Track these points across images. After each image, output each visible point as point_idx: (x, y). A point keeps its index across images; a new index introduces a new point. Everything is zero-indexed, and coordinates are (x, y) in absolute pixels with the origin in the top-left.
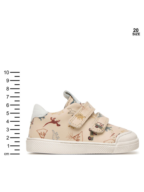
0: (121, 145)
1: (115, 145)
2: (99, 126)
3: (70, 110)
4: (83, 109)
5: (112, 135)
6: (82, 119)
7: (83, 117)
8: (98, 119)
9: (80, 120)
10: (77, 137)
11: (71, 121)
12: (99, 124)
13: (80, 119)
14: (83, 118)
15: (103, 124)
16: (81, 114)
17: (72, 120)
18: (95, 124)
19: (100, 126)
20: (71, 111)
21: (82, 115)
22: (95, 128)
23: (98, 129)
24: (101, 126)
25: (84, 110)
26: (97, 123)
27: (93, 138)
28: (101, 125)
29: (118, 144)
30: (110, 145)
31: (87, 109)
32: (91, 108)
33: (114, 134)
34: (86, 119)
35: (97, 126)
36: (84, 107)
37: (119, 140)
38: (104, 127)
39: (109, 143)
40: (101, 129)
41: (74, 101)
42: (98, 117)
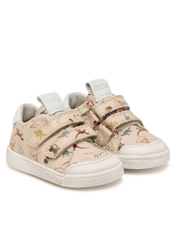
0: (69, 179)
1: (62, 177)
2: (54, 149)
3: (34, 123)
4: (46, 124)
5: (65, 163)
6: (41, 137)
8: (57, 140)
10: (36, 156)
11: (28, 138)
12: (55, 147)
13: (38, 136)
14: (42, 136)
16: (41, 130)
17: (30, 137)
20: (35, 125)
21: (43, 132)
22: (49, 151)
23: (52, 153)
25: (46, 126)
27: (48, 161)
28: (57, 148)
29: (67, 175)
30: (58, 176)
31: (50, 124)
32: (59, 122)
33: (68, 162)
34: (45, 138)
35: (51, 150)
36: (48, 122)
37: (69, 171)
38: (59, 151)
39: (59, 172)
40: (55, 154)
41: (44, 111)
42: (59, 137)
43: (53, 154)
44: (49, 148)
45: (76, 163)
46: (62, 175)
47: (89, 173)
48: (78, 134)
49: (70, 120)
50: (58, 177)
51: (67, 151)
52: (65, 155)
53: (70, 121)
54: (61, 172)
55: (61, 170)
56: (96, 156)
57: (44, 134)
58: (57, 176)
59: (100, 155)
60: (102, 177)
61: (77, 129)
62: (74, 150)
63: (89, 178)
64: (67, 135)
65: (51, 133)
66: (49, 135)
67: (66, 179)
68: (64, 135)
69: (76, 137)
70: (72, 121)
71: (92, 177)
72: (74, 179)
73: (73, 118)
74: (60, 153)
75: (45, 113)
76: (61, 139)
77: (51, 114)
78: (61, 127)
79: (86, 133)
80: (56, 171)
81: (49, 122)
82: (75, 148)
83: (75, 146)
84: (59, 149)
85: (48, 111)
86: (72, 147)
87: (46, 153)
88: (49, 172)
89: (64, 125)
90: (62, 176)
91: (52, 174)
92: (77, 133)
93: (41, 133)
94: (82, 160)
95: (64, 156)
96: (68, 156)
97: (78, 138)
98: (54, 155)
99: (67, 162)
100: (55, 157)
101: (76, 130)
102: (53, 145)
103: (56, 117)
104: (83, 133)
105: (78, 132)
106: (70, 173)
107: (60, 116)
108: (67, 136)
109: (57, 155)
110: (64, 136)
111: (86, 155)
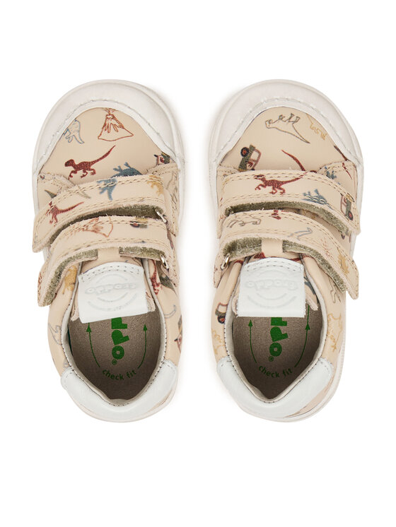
56: (293, 119)
79: (263, 180)
104: (273, 181)
111: (308, 141)
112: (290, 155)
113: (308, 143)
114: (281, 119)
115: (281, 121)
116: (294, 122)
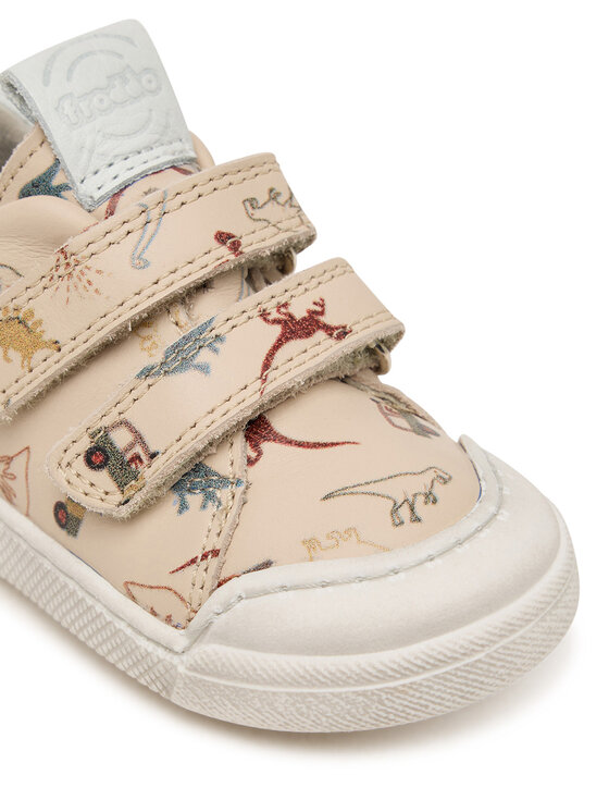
0: (219, 675)
1: (173, 652)
2: (119, 455)
4: (62, 271)
5: (193, 561)
6: (27, 356)
7: (37, 344)
8: (134, 394)
9: (8, 360)
12: (121, 439)
13: (12, 353)
14: (39, 354)
15: (153, 449)
16: (31, 313)
18: (93, 436)
19: (128, 456)
21: (40, 322)
22: (80, 464)
23: (103, 478)
24: (137, 458)
25: (64, 284)
26: (115, 426)
27: (79, 522)
28: (138, 449)
29: (209, 650)
30: (149, 639)
31: (91, 275)
32: (147, 264)
33: (215, 553)
34: (55, 365)
35: (99, 455)
36: (71, 260)
37: (219, 621)
38: (152, 474)
39: (154, 613)
40: (121, 486)
41: (50, 173)
42: (147, 373)
43: (111, 486)
44: (85, 444)
45: (267, 565)
46: (178, 639)
47: (362, 647)
48: (276, 348)
49: (222, 238)
50: (150, 647)
51: (208, 472)
52: (195, 499)
53: (224, 252)
54: (168, 619)
55: (167, 603)
56: (405, 512)
57: (46, 337)
58: (143, 643)
59: (430, 498)
60: (448, 668)
61: (271, 307)
62: (251, 462)
63: (362, 679)
64: (204, 356)
65: (97, 338)
66: (82, 349)
67: (203, 671)
68: (180, 357)
69: (266, 366)
70: (235, 247)
71: (383, 676)
72: (257, 682)
73: (237, 226)
74: (159, 488)
75: (57, 192)
76: (164, 382)
77: (97, 195)
78: (162, 294)
79: (329, 329)
80: (133, 598)
81: (78, 263)
82: (255, 446)
83: (256, 428)
84: (153, 456)
85: (76, 175)
86: (240, 441)
87: (62, 475)
88: (90, 601)
89: (179, 285)
90: (178, 648)
91: (109, 618)
92: (272, 341)
93: (30, 331)
94: (311, 545)
95: (183, 507)
96: (212, 508)
97: (279, 380)
98: (119, 497)
99: (205, 556)
100: (125, 511)
101: (264, 315)
102: (107, 422)
103: (127, 227)
104: (308, 334)
105: (277, 330)
106: (225, 638)
107: (154, 213)
108: (204, 369)
109: (138, 498)
110: (185, 364)
111: (331, 500)
112: (333, 444)
113: (326, 498)
114: (427, 496)
115: (423, 490)
116: (395, 510)
